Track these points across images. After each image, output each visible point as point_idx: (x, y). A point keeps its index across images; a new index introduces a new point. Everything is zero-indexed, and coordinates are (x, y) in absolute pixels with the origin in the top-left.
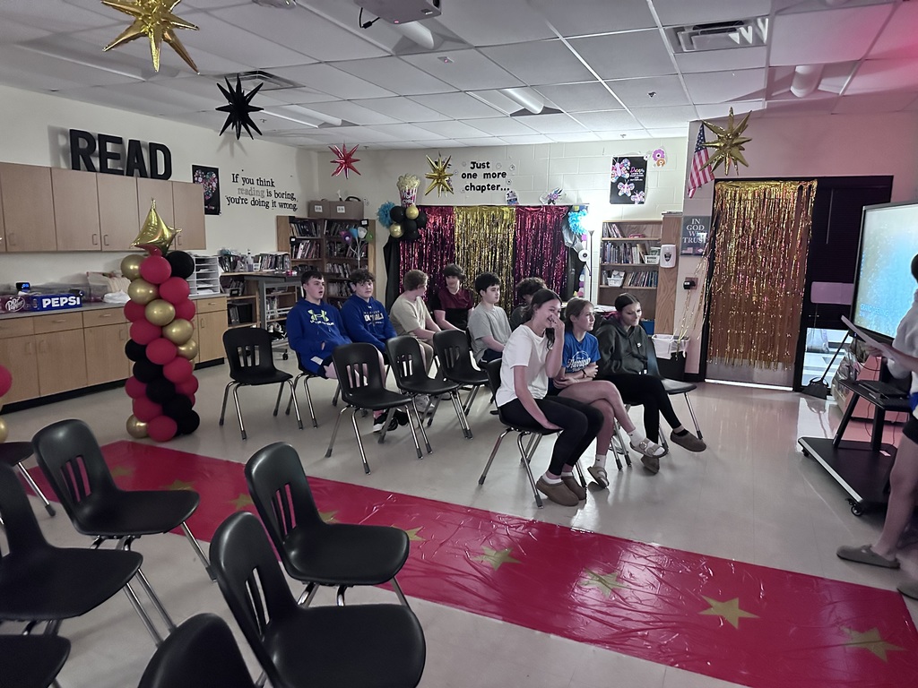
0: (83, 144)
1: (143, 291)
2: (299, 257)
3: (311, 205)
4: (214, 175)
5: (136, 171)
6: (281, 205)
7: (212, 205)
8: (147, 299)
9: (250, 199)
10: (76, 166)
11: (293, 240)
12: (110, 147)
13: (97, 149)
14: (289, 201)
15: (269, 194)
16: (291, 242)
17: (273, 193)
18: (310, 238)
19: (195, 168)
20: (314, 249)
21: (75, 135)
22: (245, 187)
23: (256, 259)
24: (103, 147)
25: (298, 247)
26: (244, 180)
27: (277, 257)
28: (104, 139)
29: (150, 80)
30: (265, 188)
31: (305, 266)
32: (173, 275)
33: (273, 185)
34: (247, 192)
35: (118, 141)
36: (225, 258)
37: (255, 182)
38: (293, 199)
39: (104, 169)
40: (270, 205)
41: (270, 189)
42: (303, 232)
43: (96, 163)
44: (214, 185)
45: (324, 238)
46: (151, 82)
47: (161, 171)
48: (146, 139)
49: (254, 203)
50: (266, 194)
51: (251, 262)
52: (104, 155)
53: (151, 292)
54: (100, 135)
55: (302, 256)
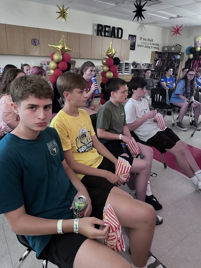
0: (100, 28)
2: (156, 65)
3: (163, 48)
4: (135, 38)
5: (113, 36)
6: (154, 48)
7: (133, 47)
9: (144, 45)
10: (98, 35)
11: (156, 59)
12: (107, 29)
13: (104, 30)
14: (157, 46)
15: (151, 44)
16: (155, 60)
17: (152, 44)
18: (161, 59)
19: (130, 35)
20: (162, 62)
21: (99, 25)
22: (143, 42)
23: (143, 65)
24: (105, 29)
25: (157, 61)
26: (144, 39)
27: (149, 64)
28: (106, 26)
29: (118, 5)
30: (150, 42)
31: (158, 68)
32: (114, 64)
33: (152, 41)
34: (144, 43)
35: (109, 27)
36: (134, 64)
37: (147, 40)
38: (158, 46)
39: (105, 36)
40: (151, 47)
41: (152, 42)
42: (159, 57)
43: (103, 34)
44: (134, 41)
45: (166, 59)
46: (118, 6)
47: (120, 36)
48: (116, 26)
49: (146, 47)
50: (150, 44)
51: (141, 65)
52: (105, 31)
53: (108, 69)
54: (105, 25)
55: (158, 64)
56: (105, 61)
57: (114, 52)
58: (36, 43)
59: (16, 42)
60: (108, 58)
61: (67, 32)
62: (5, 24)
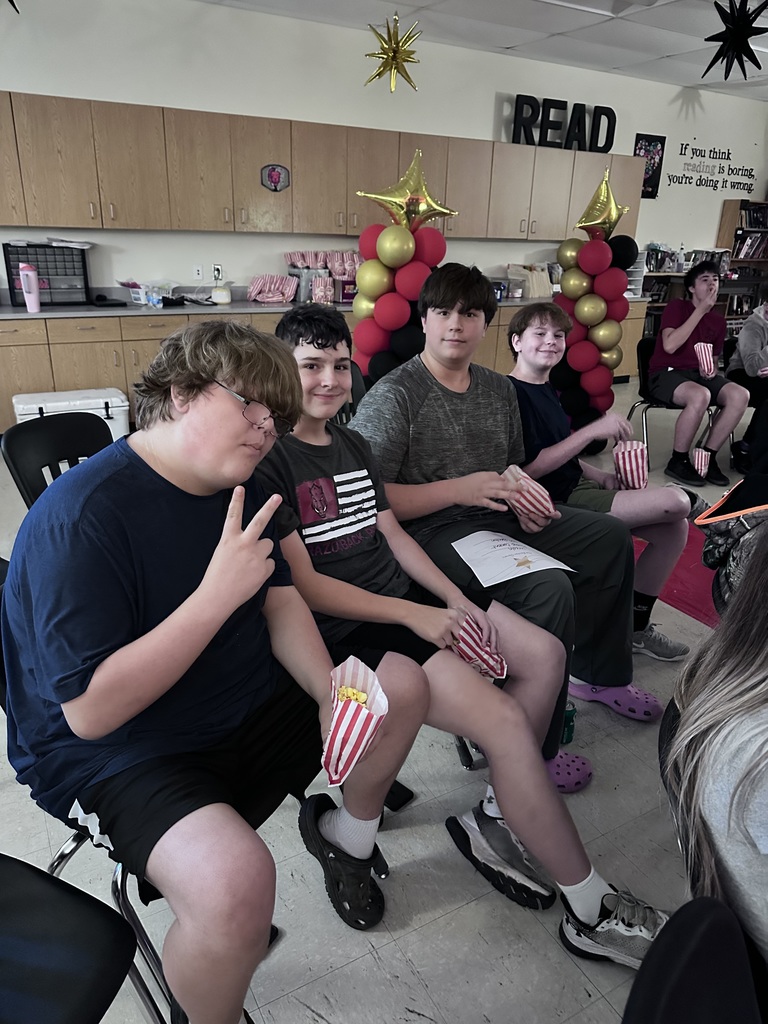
0: (527, 111)
1: (577, 282)
2: (742, 256)
4: (659, 146)
5: (575, 143)
7: (650, 189)
8: (580, 293)
9: (696, 177)
10: (516, 139)
11: (740, 232)
12: (553, 115)
13: (540, 118)
14: (745, 180)
15: (722, 169)
16: (736, 235)
17: (726, 169)
18: (763, 230)
19: (639, 137)
20: (763, 246)
21: (522, 101)
22: (692, 162)
23: (688, 257)
24: (546, 115)
25: (743, 242)
26: (694, 151)
27: (713, 255)
28: (549, 104)
29: (620, 15)
30: (717, 162)
31: (746, 268)
32: (613, 265)
33: (728, 158)
34: (695, 168)
35: (561, 105)
36: (653, 251)
37: (707, 154)
38: (751, 176)
39: (543, 142)
40: (719, 185)
41: (725, 163)
42: (753, 222)
43: (537, 136)
44: (657, 160)
46: (621, 18)
47: (601, 143)
48: (591, 103)
49: (701, 182)
50: (717, 170)
51: (682, 260)
52: (546, 125)
53: (585, 284)
54: (545, 100)
55: (747, 254)
56: (574, 254)
57: (614, 214)
58: (276, 183)
59: (202, 179)
61: (400, 133)
62: (163, 108)
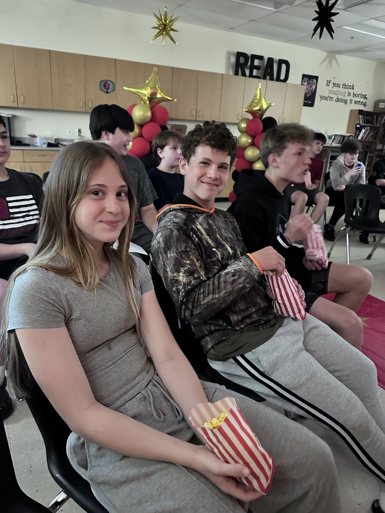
0: (242, 60)
1: (246, 140)
2: (360, 138)
3: (376, 103)
4: (315, 81)
5: (268, 77)
6: (356, 102)
7: (309, 100)
8: (247, 145)
9: (335, 97)
10: (236, 73)
11: (358, 126)
12: (256, 62)
13: (249, 64)
14: (362, 100)
15: (349, 94)
16: (357, 128)
17: (352, 94)
18: (371, 125)
19: (304, 76)
20: (371, 133)
21: (239, 55)
22: (333, 90)
23: (330, 138)
24: (252, 62)
25: (360, 131)
26: (334, 84)
27: (344, 137)
28: (254, 57)
29: (280, 10)
30: (347, 90)
32: (263, 131)
33: (353, 88)
34: (334, 93)
35: (261, 58)
37: (341, 86)
38: (365, 98)
39: (251, 75)
40: (348, 102)
41: (351, 91)
42: (367, 121)
43: (247, 72)
44: (314, 87)
45: (381, 126)
46: (280, 12)
47: (282, 77)
48: (276, 57)
49: (338, 100)
50: (347, 94)
52: (252, 67)
53: (250, 141)
54: (252, 55)
55: (362, 138)
56: (245, 125)
57: (265, 106)
58: (108, 89)
59: (69, 85)
60: (250, 117)
61: (173, 68)
62: (49, 51)
